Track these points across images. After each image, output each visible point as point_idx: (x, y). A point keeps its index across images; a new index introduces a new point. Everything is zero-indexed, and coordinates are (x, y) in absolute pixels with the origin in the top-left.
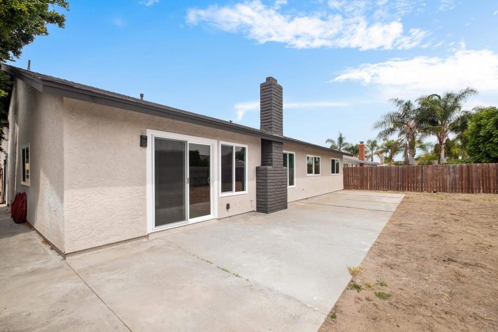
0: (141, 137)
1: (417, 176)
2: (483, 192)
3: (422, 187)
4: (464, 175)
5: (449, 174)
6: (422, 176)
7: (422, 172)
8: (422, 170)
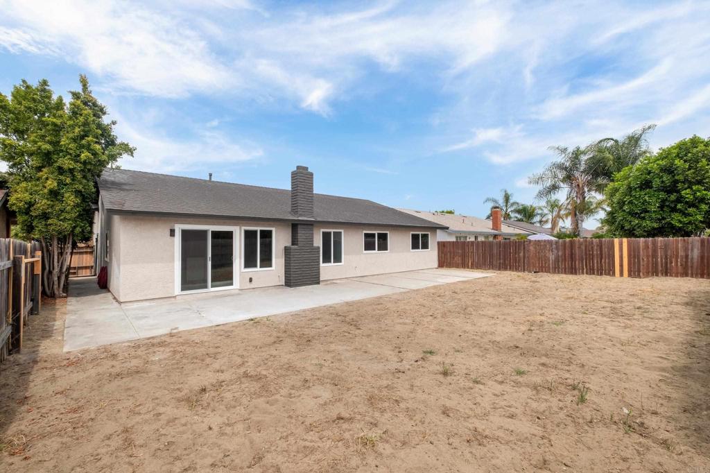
0: (171, 230)
1: (519, 253)
2: (587, 274)
3: (524, 266)
4: (568, 252)
5: (552, 251)
6: (524, 253)
7: (524, 248)
8: (524, 245)
